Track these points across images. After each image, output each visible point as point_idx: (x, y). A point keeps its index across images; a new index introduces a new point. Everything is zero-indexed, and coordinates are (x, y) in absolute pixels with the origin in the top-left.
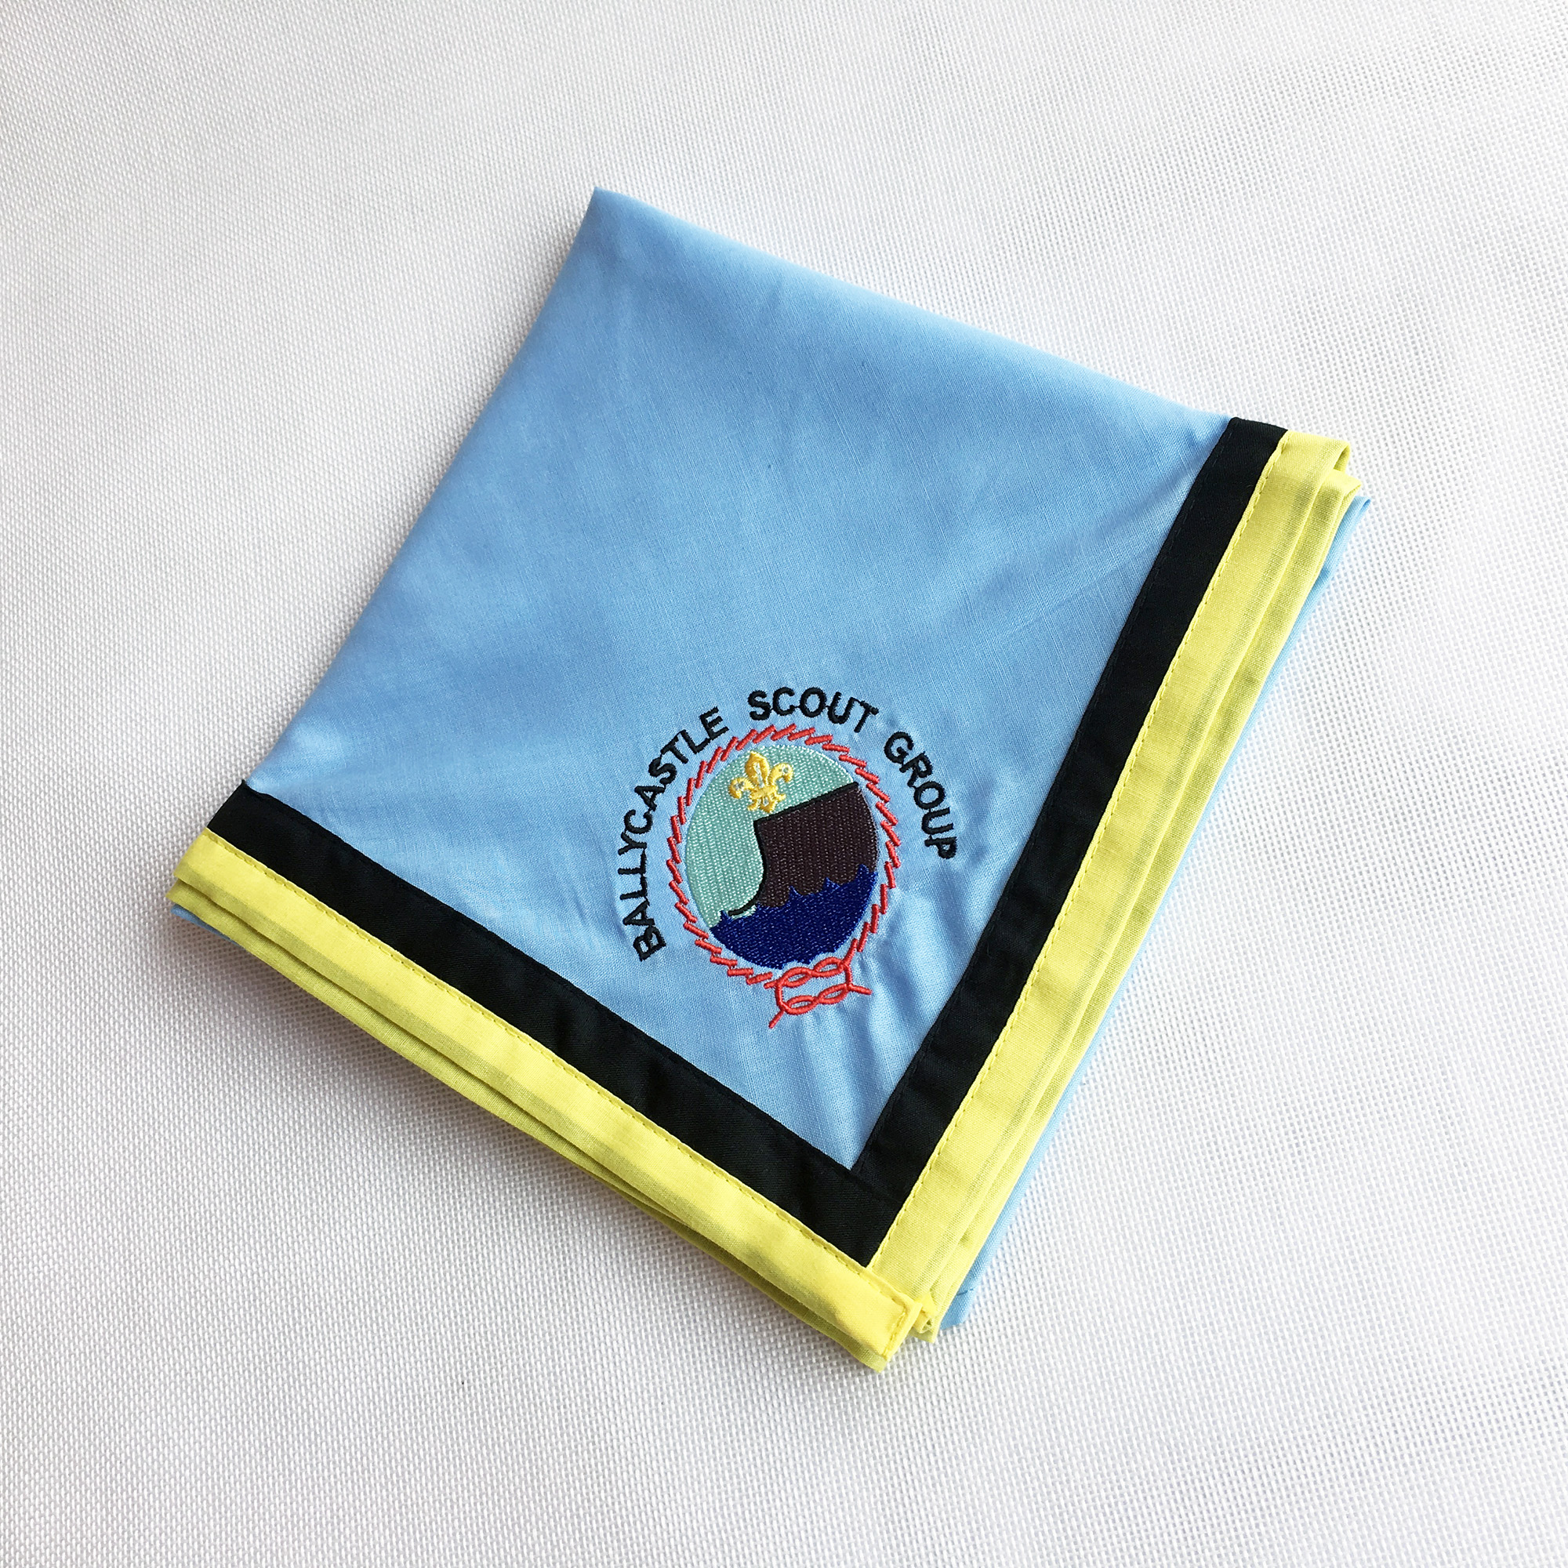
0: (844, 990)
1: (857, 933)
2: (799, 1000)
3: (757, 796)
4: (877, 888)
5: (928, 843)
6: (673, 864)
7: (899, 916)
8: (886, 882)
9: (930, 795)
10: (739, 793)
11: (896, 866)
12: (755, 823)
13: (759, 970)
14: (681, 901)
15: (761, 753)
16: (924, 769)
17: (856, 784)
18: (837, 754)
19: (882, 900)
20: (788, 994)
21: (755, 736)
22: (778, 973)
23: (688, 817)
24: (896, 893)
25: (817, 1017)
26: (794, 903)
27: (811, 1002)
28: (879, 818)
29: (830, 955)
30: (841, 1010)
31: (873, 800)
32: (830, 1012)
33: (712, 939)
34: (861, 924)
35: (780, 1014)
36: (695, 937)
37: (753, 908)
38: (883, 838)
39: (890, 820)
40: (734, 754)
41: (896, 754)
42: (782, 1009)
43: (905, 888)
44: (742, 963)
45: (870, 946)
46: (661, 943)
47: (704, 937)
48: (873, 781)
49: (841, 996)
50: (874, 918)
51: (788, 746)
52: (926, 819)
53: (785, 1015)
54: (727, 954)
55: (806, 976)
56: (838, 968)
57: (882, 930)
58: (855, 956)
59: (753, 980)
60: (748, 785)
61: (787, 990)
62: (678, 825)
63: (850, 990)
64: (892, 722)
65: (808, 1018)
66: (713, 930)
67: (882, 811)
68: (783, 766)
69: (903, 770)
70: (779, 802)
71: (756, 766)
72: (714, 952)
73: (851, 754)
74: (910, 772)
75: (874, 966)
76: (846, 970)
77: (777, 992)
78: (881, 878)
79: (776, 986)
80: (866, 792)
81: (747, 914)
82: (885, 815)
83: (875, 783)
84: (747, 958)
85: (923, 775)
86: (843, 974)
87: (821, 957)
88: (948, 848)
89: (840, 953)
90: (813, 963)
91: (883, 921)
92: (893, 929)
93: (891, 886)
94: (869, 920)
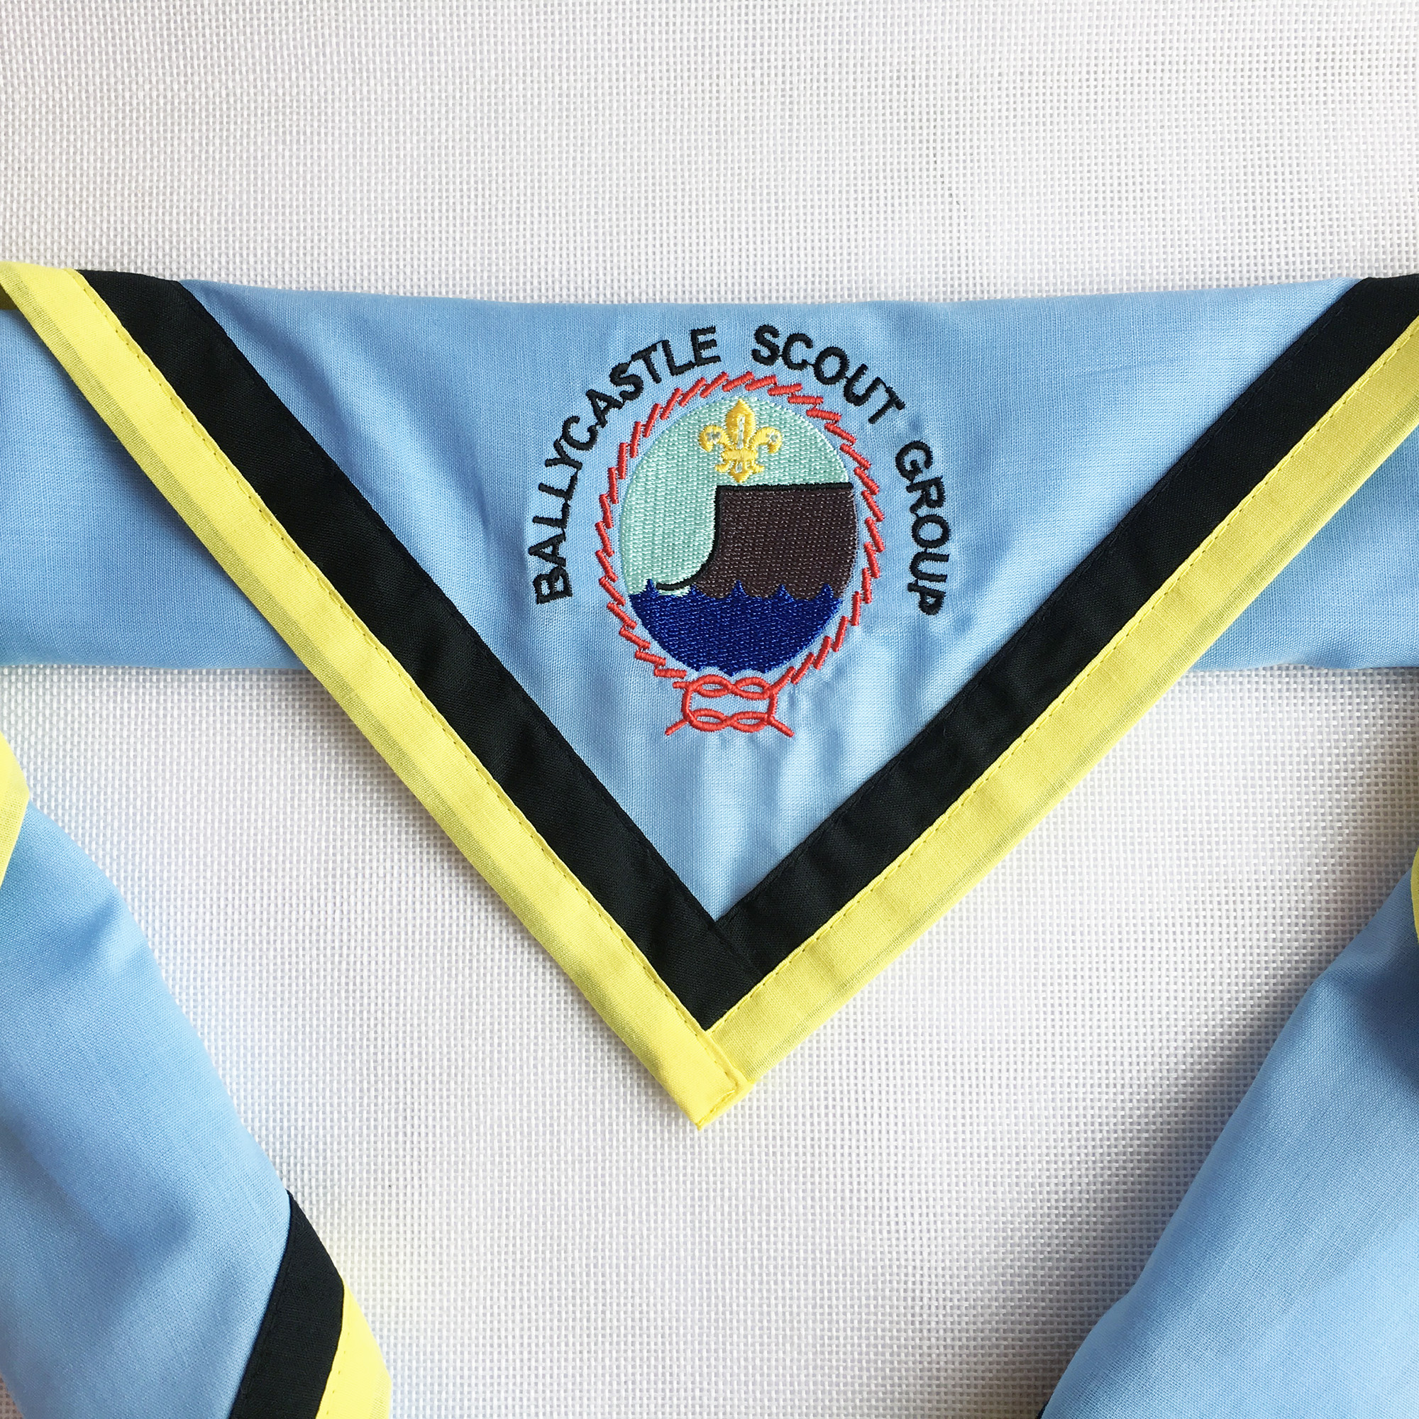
0: (765, 720)
1: (797, 662)
2: (708, 713)
3: (729, 455)
4: (836, 619)
5: (912, 587)
6: (607, 501)
7: (850, 658)
8: (849, 615)
9: (931, 531)
10: (709, 445)
11: (866, 600)
12: (719, 488)
13: (673, 663)
14: (605, 549)
15: (752, 406)
16: (934, 496)
17: (849, 486)
18: (839, 441)
19: (838, 635)
20: (697, 702)
21: (751, 383)
22: (693, 675)
23: (641, 450)
24: (857, 631)
25: (724, 743)
26: (736, 600)
27: (722, 721)
28: (864, 536)
29: (759, 674)
30: (752, 741)
31: (864, 513)
32: (740, 739)
33: (628, 609)
34: (805, 652)
35: (681, 721)
36: (609, 599)
37: (686, 590)
38: (862, 562)
39: (876, 543)
40: (717, 393)
41: (908, 467)
42: (686, 717)
43: (868, 629)
44: (655, 648)
45: (809, 681)
46: (567, 592)
47: (620, 603)
48: (871, 490)
49: (757, 727)
50: (822, 652)
51: (794, 415)
52: (918, 558)
53: (686, 727)
54: (641, 632)
55: (724, 688)
56: (763, 693)
57: (827, 670)
58: (787, 687)
59: (661, 671)
60: (724, 439)
61: (698, 697)
62: (627, 455)
63: (770, 723)
64: (915, 425)
65: (713, 738)
66: (633, 598)
67: (870, 530)
68: (771, 431)
69: (910, 489)
70: (754, 474)
71: (740, 418)
72: (627, 624)
73: (856, 447)
74: (917, 495)
75: (805, 704)
76: (772, 698)
77: (685, 696)
78: (845, 609)
79: (686, 689)
80: (859, 499)
81: (678, 593)
82: (873, 536)
83: (873, 493)
84: (663, 645)
85: (932, 504)
86: (766, 702)
87: (749, 673)
88: (932, 603)
89: (771, 676)
90: (737, 677)
91: (832, 659)
92: (840, 672)
93: (853, 622)
94: (816, 653)
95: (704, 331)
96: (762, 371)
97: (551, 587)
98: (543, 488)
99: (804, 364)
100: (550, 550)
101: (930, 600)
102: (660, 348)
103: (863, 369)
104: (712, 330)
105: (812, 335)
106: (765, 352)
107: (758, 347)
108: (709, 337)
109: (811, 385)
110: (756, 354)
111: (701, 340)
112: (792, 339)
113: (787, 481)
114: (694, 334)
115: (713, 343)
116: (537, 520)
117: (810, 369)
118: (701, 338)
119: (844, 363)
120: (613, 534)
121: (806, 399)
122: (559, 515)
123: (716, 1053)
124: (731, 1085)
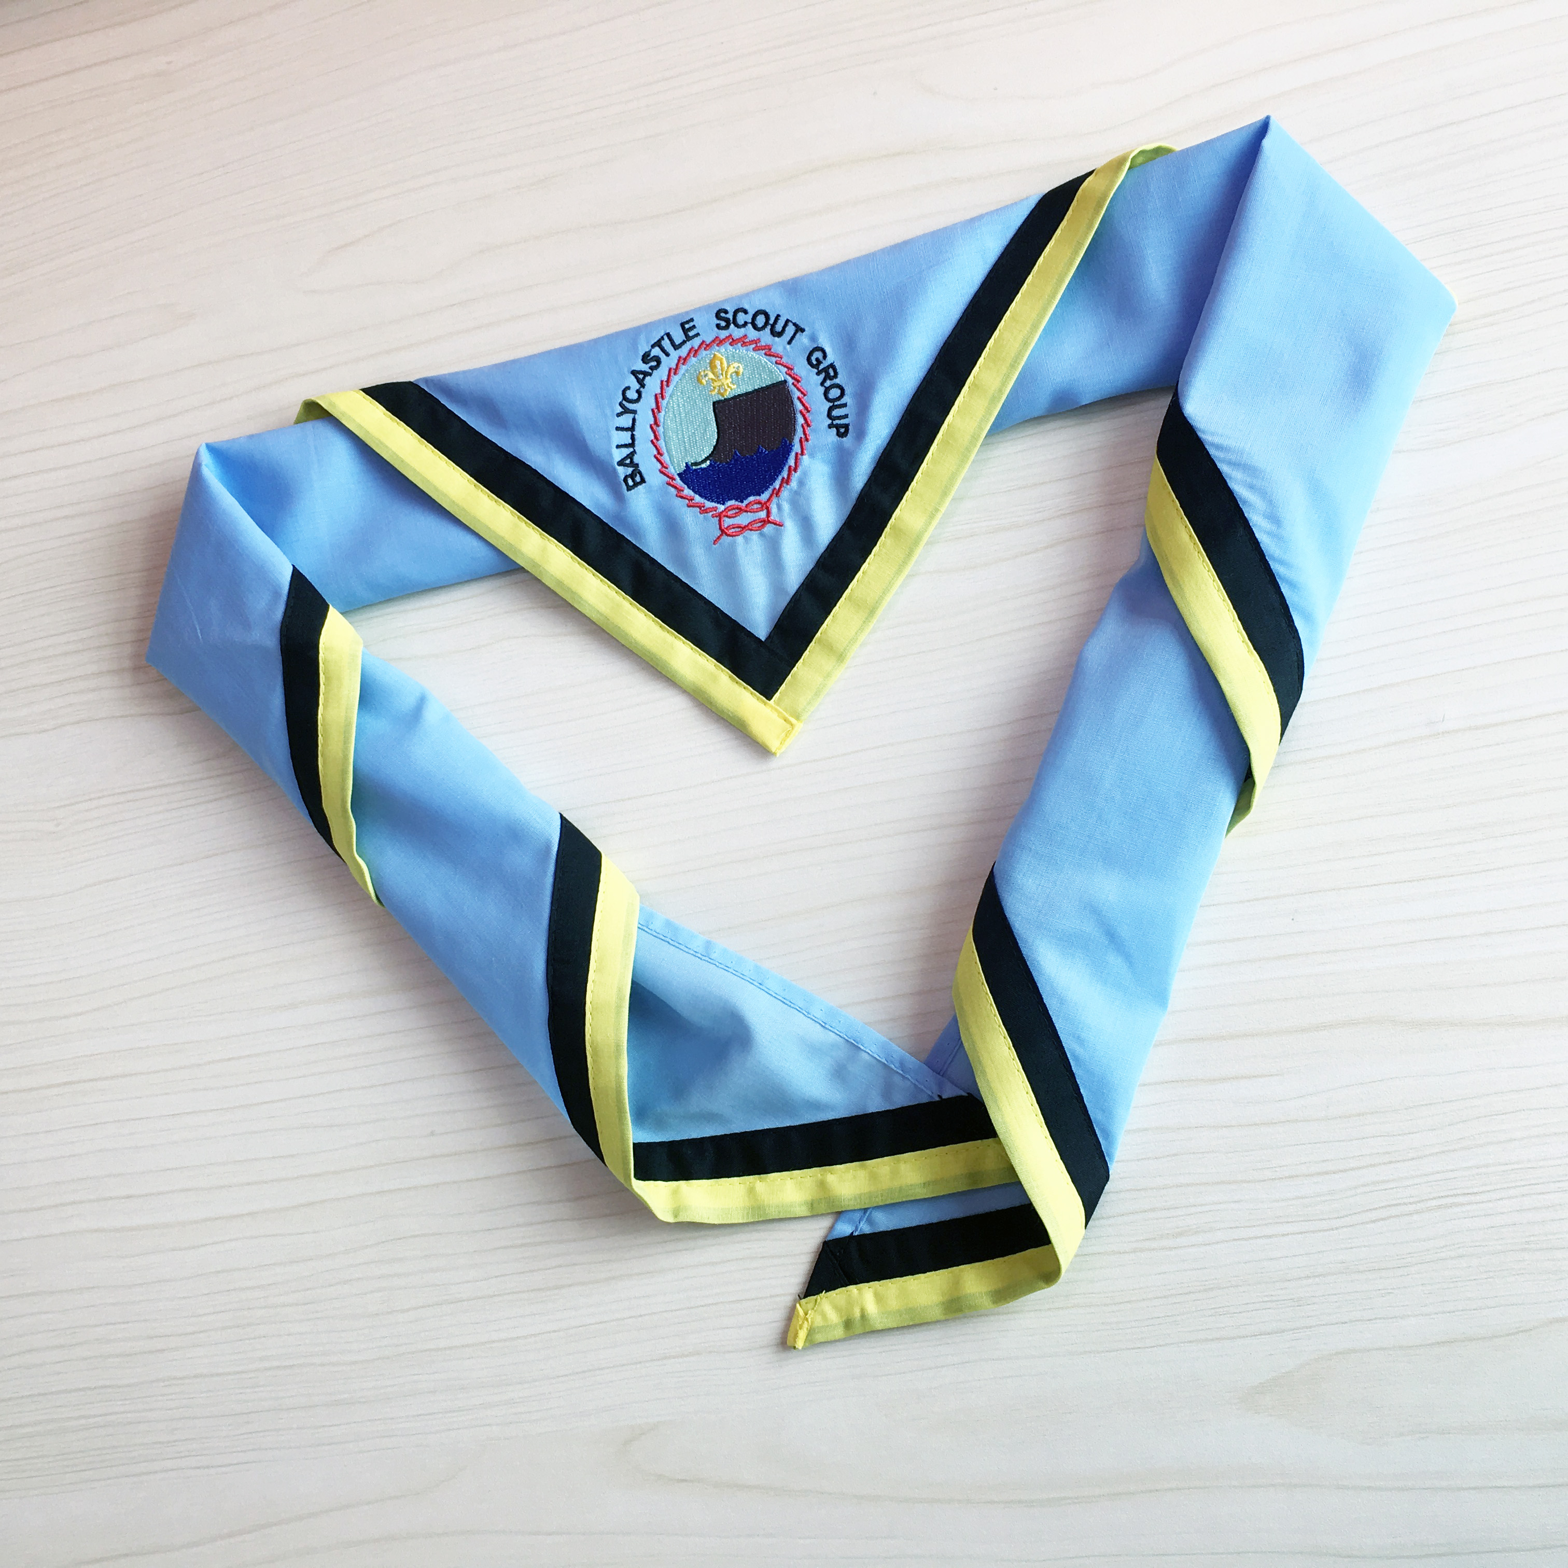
0: (766, 522)
1: (777, 484)
2: (734, 526)
3: (717, 384)
4: (793, 455)
5: (830, 426)
6: (655, 427)
7: (805, 474)
8: (799, 451)
9: (834, 393)
10: (704, 381)
11: (807, 440)
12: (714, 403)
13: (709, 504)
14: (659, 453)
15: (722, 353)
16: (832, 374)
17: (785, 381)
18: (774, 359)
19: (796, 463)
20: (727, 522)
21: (719, 342)
22: (721, 508)
23: (667, 395)
24: (805, 459)
25: (746, 539)
26: (736, 460)
27: (743, 528)
28: (799, 406)
29: (758, 498)
30: (762, 535)
31: (797, 394)
32: (754, 536)
33: (678, 482)
34: (780, 478)
35: (721, 535)
36: (667, 479)
37: (708, 462)
38: (800, 420)
39: (806, 408)
40: (703, 353)
41: (815, 363)
42: (723, 532)
43: (812, 456)
44: (698, 499)
45: (785, 494)
46: (643, 481)
47: (673, 479)
48: (797, 380)
49: (763, 526)
50: (789, 475)
51: (741, 350)
52: (830, 410)
53: (724, 537)
54: (688, 492)
55: (741, 510)
56: (762, 506)
57: (794, 484)
58: (775, 500)
59: (704, 510)
60: (711, 376)
61: (726, 519)
62: (660, 400)
63: (769, 522)
64: (813, 338)
65: (740, 539)
66: (679, 475)
67: (802, 402)
68: (736, 365)
69: (818, 374)
70: (731, 389)
71: (718, 363)
72: (679, 490)
73: (784, 360)
74: (823, 376)
75: (786, 507)
76: (768, 508)
77: (720, 521)
78: (797, 448)
79: (720, 516)
80: (792, 388)
81: (704, 466)
82: (803, 405)
83: (798, 381)
84: (700, 496)
85: (831, 378)
86: (765, 511)
87: (752, 498)
88: (842, 431)
89: (764, 497)
90: (746, 502)
91: (795, 477)
92: (801, 483)
93: (802, 454)
94: (786, 476)
95: (687, 322)
96: (723, 334)
97: (633, 480)
98: (618, 429)
99: (746, 324)
100: (629, 461)
101: (842, 430)
102: (666, 337)
103: (778, 317)
104: (692, 320)
105: (746, 307)
106: (723, 324)
107: (718, 322)
108: (691, 324)
109: (752, 333)
110: (718, 326)
111: (687, 327)
112: (736, 313)
113: (750, 389)
114: (682, 325)
115: (694, 327)
116: (618, 447)
117: (750, 325)
118: (687, 326)
119: (767, 317)
120: (661, 443)
121: (752, 342)
122: (630, 441)
123: (779, 713)
124: (788, 726)
